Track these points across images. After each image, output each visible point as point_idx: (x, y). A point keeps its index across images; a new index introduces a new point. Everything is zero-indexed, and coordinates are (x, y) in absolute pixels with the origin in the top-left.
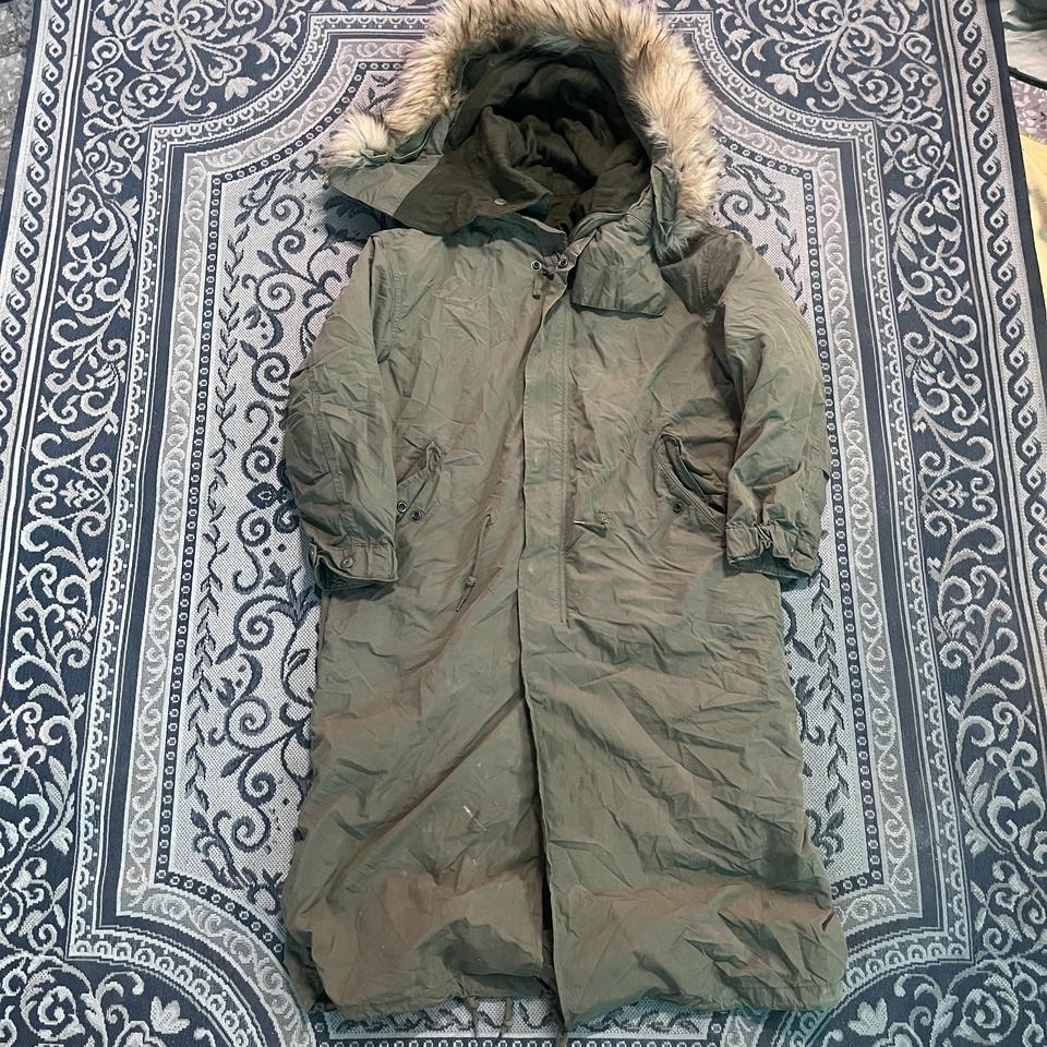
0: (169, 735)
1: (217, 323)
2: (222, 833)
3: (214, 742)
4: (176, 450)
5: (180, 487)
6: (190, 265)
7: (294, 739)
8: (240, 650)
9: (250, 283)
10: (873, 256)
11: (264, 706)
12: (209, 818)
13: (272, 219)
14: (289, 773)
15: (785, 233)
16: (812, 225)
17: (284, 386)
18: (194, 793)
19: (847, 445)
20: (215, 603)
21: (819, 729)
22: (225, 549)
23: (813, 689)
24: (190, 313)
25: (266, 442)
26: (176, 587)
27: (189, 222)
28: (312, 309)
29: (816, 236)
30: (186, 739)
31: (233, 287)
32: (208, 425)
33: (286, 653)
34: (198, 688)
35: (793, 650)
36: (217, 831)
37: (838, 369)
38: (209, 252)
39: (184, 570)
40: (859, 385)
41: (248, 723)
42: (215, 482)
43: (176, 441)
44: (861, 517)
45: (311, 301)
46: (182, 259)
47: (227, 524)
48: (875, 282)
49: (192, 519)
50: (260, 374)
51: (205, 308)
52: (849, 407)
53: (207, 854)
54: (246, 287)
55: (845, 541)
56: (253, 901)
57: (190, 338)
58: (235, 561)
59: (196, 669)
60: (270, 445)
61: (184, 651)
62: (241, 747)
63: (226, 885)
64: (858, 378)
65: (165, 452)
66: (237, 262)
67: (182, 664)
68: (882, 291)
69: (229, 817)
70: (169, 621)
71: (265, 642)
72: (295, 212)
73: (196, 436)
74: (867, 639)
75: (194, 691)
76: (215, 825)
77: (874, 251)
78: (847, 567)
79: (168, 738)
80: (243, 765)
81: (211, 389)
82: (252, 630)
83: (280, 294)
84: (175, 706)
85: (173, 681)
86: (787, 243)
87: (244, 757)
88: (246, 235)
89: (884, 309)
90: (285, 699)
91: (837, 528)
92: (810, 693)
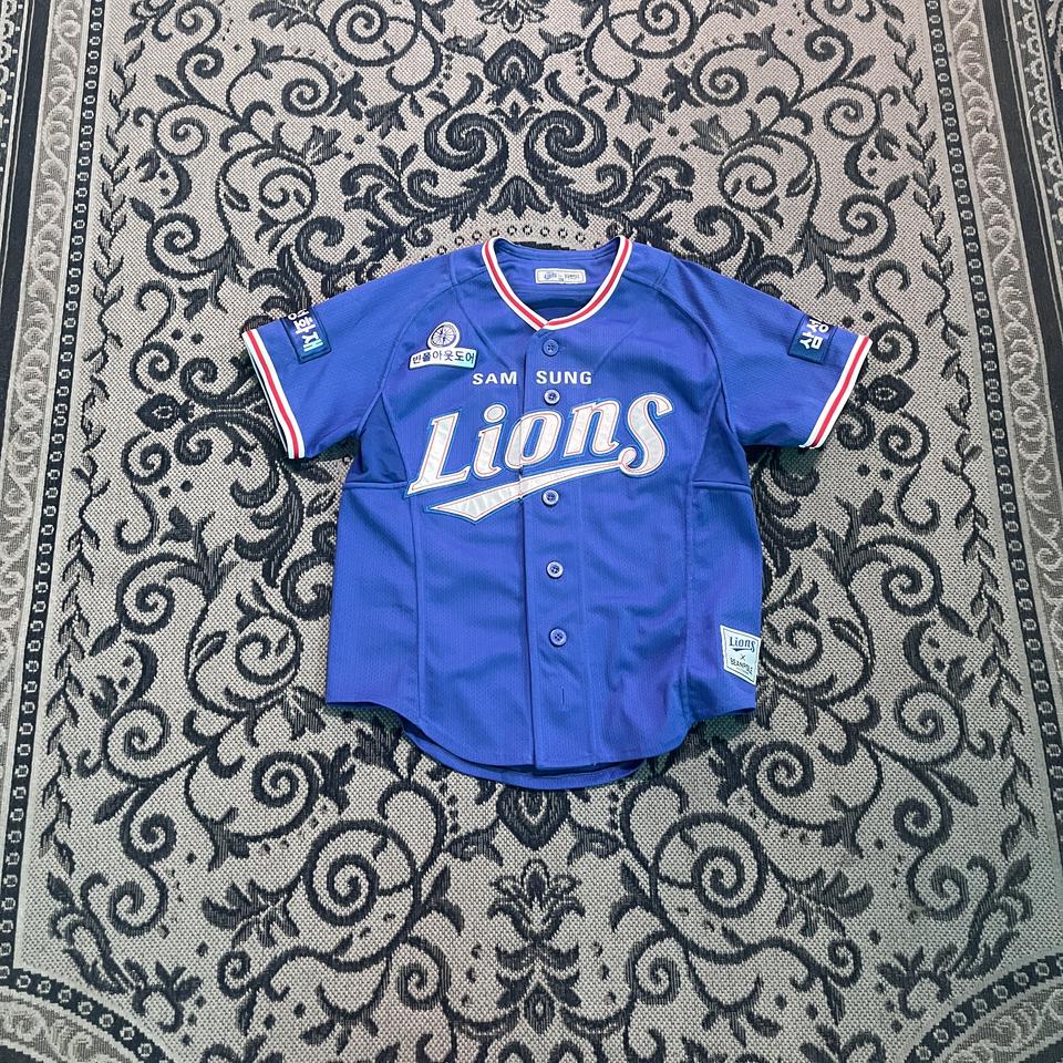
0: (18, 760)
1: (98, 175)
2: (94, 907)
3: (85, 772)
4: (36, 351)
5: (41, 404)
6: (60, 96)
7: (204, 765)
8: (126, 634)
9: (145, 118)
10: (1026, 64)
11: (159, 714)
12: (75, 884)
13: (175, 32)
14: (196, 814)
15: (898, 39)
16: (936, 26)
17: (193, 260)
18: (53, 849)
19: (1005, 321)
20: (88, 567)
21: (984, 735)
22: (103, 490)
23: (973, 676)
24: (59, 161)
25: (164, 337)
26: (31, 545)
27: (61, 40)
28: (233, 153)
29: (942, 41)
30: (43, 766)
31: (121, 124)
32: (82, 315)
33: (193, 638)
34: (62, 691)
35: (940, 621)
36: (87, 904)
37: (986, 218)
38: (87, 77)
39: (44, 520)
40: (1018, 239)
41: (136, 742)
42: (91, 395)
43: (35, 338)
44: (1029, 425)
45: (231, 142)
46: (49, 89)
47: (108, 457)
48: (1032, 100)
49: (57, 447)
50: (159, 242)
51: (80, 153)
52: (1005, 269)
53: (71, 941)
54: (141, 125)
55: (1007, 461)
56: (140, 1009)
57: (57, 193)
58: (118, 505)
59: (60, 663)
60: (170, 341)
61: (41, 635)
62: (125, 777)
63: (101, 987)
64: (1015, 230)
65: (20, 355)
66: (127, 91)
67: (38, 656)
68: (1041, 113)
69: (106, 884)
70: (21, 594)
71: (162, 622)
72: (209, 23)
73: (64, 331)
74: (1050, 600)
75: (57, 697)
76: (84, 896)
77: (1028, 58)
78: (1013, 498)
79: (16, 766)
80: (128, 804)
81: (87, 265)
82: (142, 605)
83: (187, 133)
84: (28, 718)
85: (25, 682)
86: (902, 53)
87: (130, 792)
88: (140, 54)
89: (1045, 137)
90: (193, 705)
91: (995, 443)
92: (969, 682)
